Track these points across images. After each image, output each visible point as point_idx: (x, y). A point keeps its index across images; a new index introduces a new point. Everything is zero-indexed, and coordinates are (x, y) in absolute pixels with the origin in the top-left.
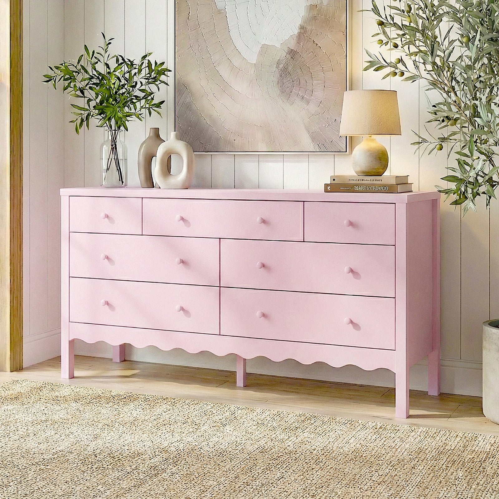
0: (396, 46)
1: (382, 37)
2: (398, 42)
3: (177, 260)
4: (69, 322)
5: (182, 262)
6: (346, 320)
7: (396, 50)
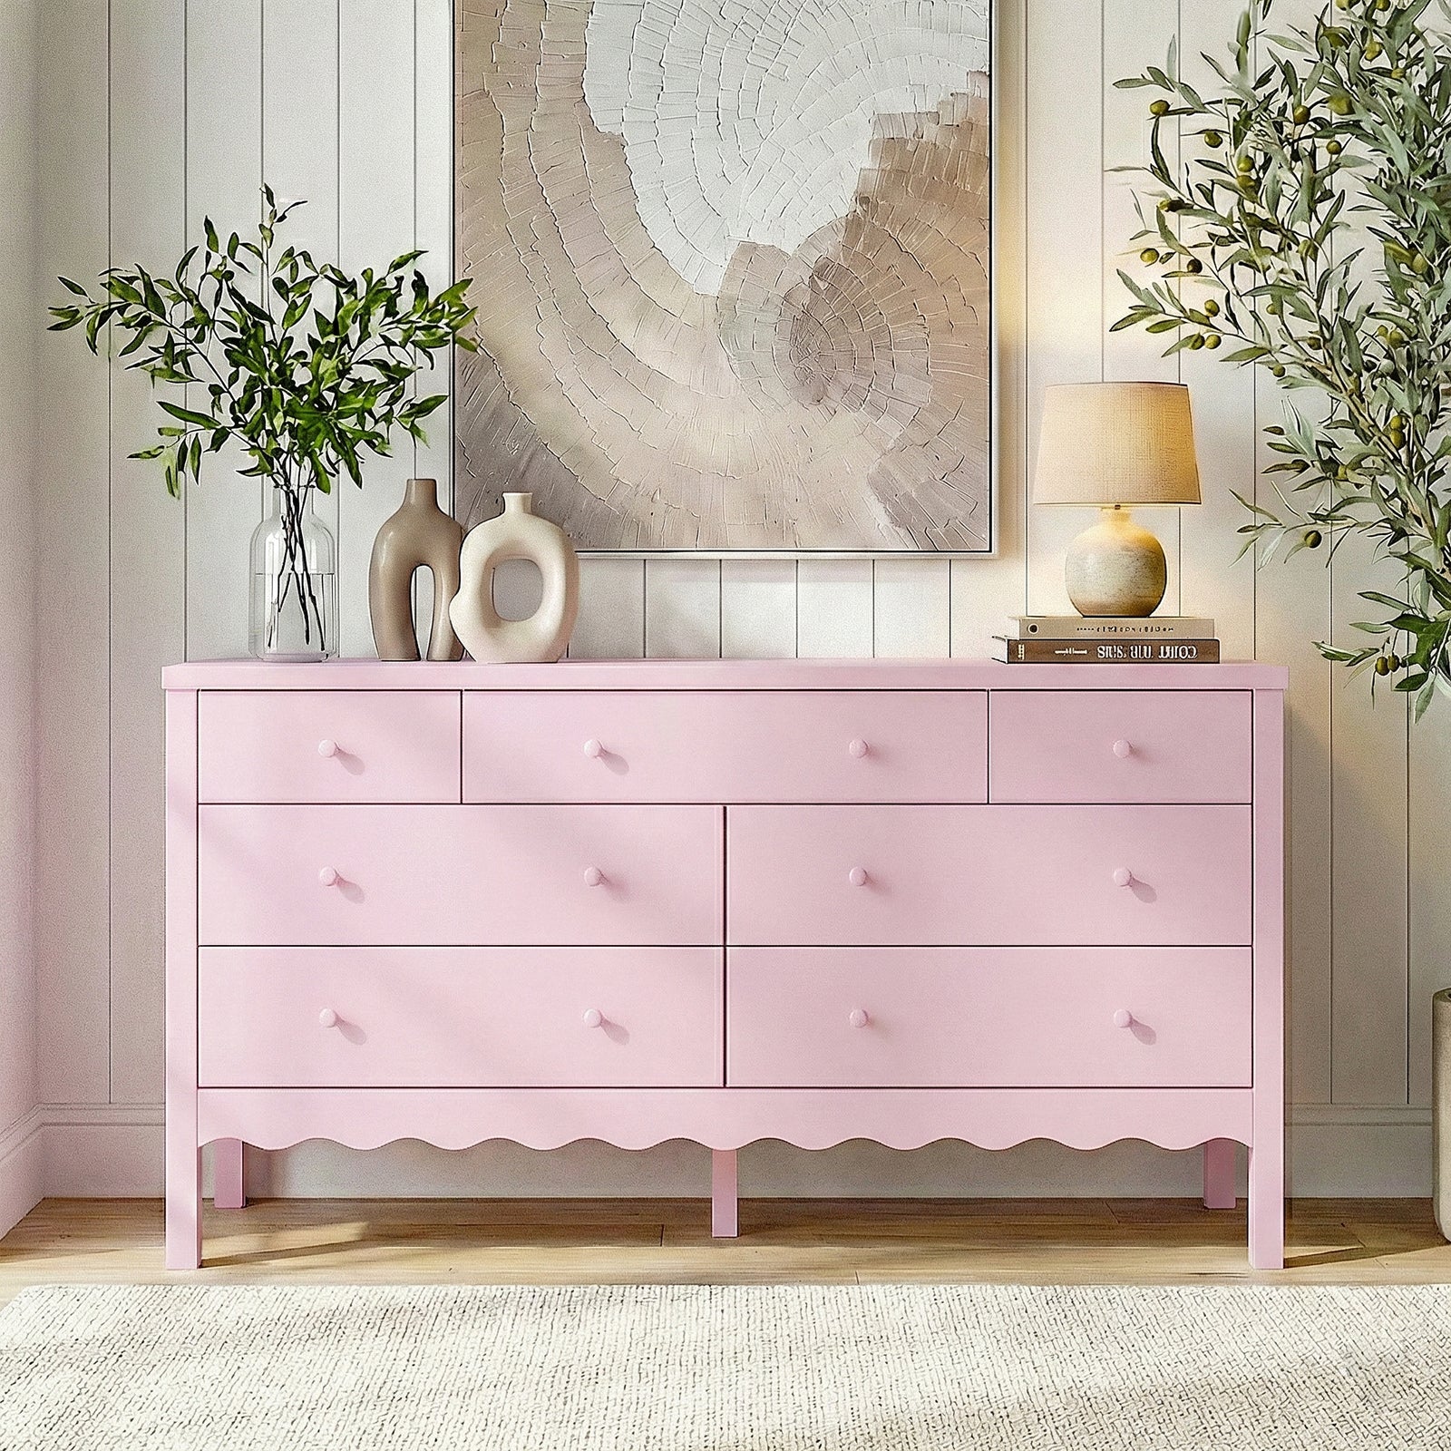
0: (1196, 266)
1: (1155, 241)
2: (1203, 255)
3: (589, 874)
4: (198, 1088)
5: (602, 879)
6: (1119, 1017)
7: (1193, 278)
